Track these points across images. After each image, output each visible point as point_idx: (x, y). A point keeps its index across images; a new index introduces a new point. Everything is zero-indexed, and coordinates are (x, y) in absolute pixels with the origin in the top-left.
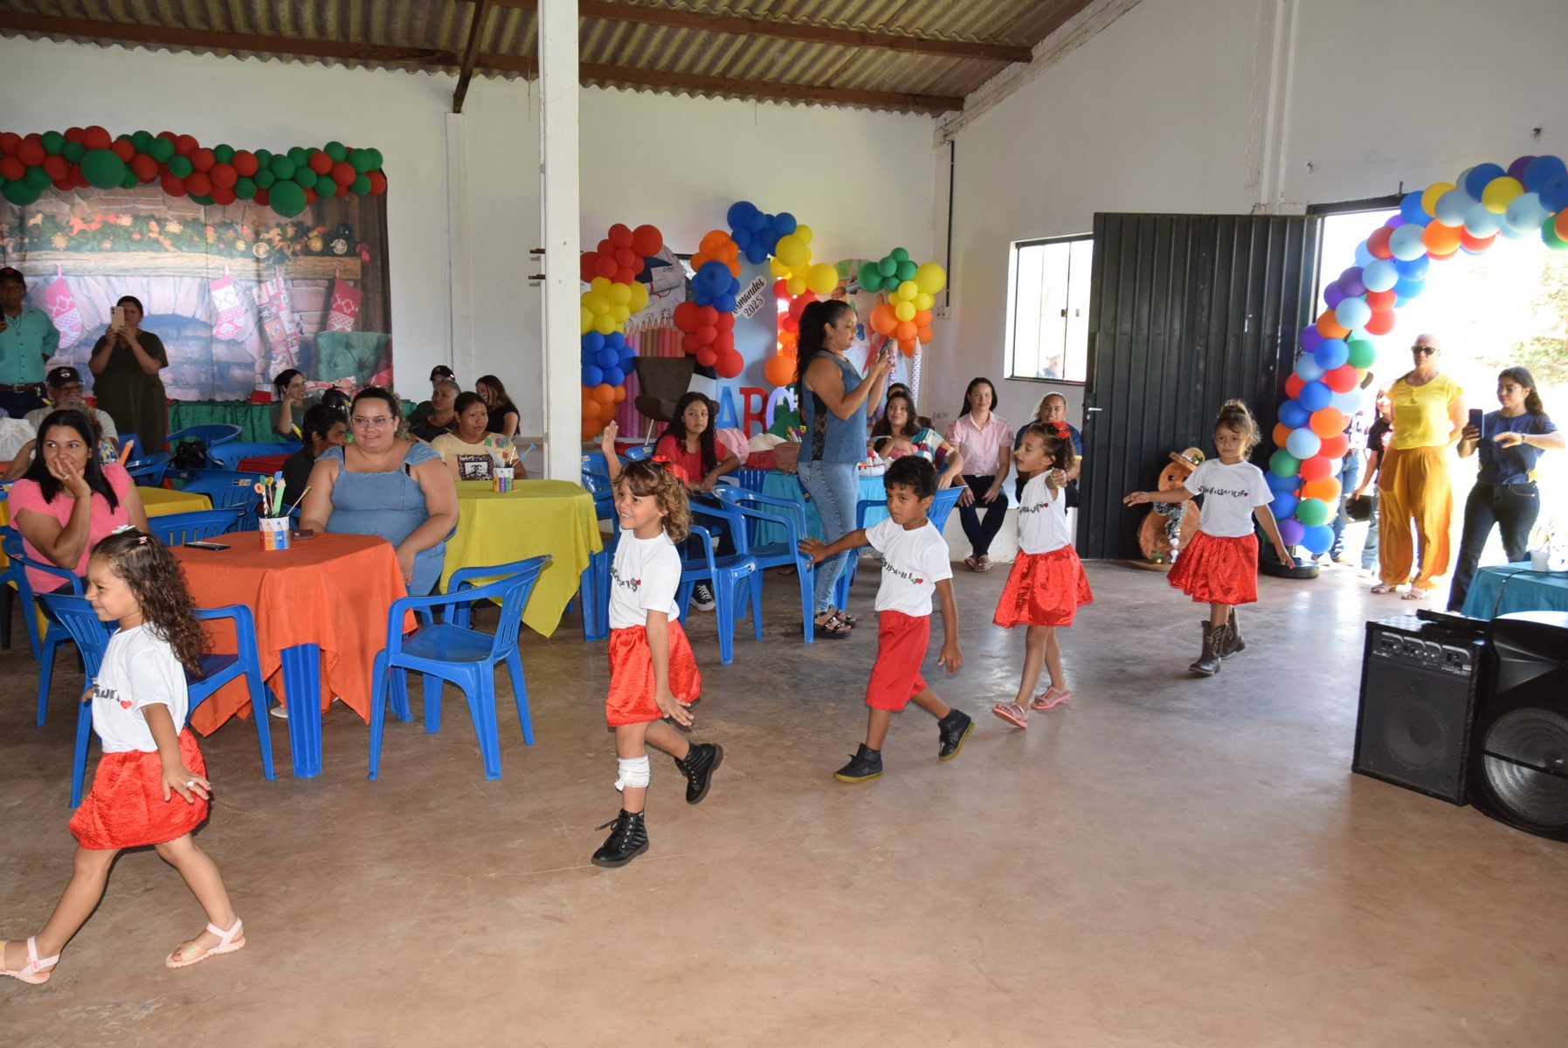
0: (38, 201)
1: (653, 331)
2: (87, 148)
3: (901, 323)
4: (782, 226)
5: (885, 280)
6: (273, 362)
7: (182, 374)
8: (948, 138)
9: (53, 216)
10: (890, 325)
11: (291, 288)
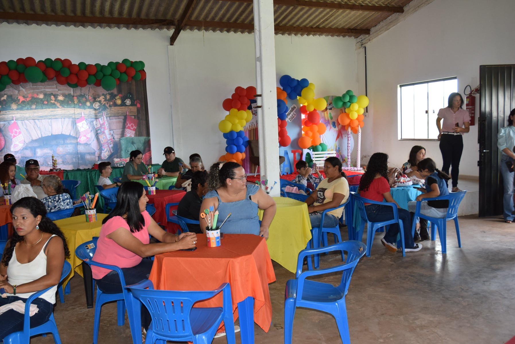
0: (5, 90)
1: (253, 129)
2: (27, 67)
3: (351, 120)
4: (303, 84)
5: (345, 103)
6: (103, 152)
7: (66, 159)
8: (363, 46)
9: (11, 96)
10: (347, 122)
11: (109, 120)
